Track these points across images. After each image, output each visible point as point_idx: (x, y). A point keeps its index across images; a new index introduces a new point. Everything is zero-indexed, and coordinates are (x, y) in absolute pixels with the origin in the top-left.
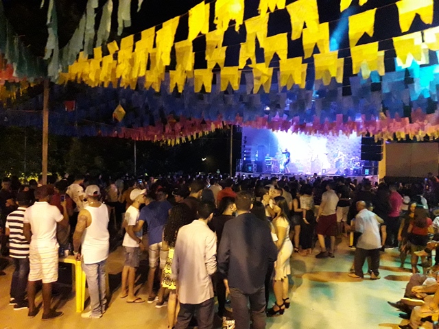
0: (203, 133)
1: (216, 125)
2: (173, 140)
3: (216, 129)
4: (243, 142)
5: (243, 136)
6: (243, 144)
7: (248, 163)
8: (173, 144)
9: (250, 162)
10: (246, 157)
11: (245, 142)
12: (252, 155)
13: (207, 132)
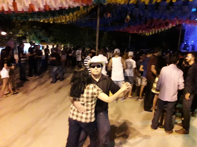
0: (165, 28)
1: (172, 25)
2: (148, 33)
3: (172, 27)
4: (185, 34)
5: (186, 31)
6: (185, 35)
7: (187, 46)
8: (148, 35)
9: (188, 45)
10: (186, 42)
11: (187, 34)
12: (190, 41)
13: (167, 28)
